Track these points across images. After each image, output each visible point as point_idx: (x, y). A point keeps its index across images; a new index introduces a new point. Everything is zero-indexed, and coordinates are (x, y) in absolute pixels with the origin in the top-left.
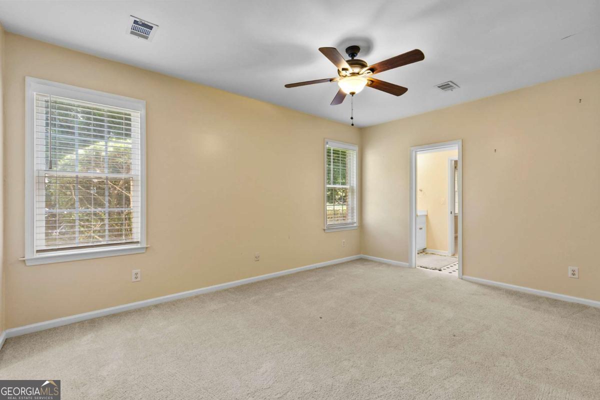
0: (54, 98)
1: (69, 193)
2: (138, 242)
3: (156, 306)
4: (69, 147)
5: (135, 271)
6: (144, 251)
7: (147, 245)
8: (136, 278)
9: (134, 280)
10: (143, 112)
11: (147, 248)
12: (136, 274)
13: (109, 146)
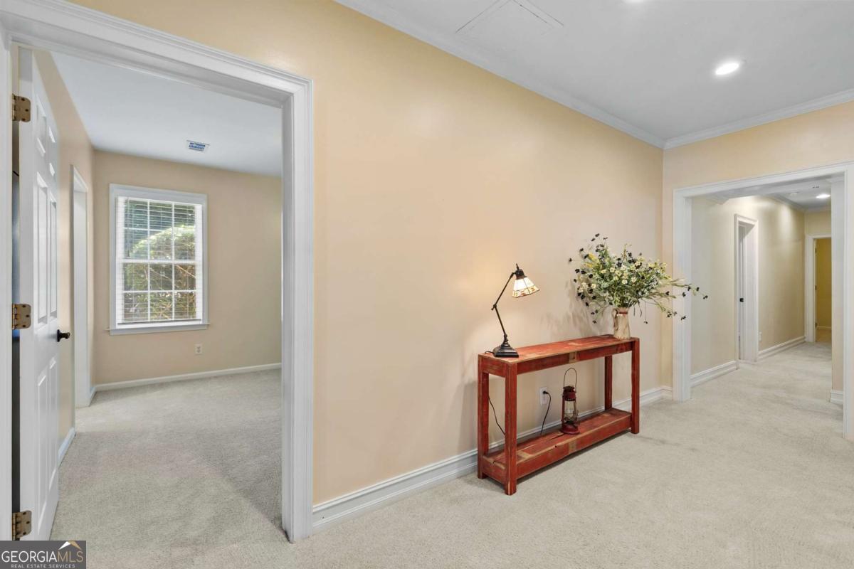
0: (130, 199)
1: (142, 276)
2: (200, 320)
3: (216, 377)
4: (143, 235)
5: (198, 345)
6: (205, 328)
7: (209, 321)
8: (199, 351)
9: (197, 353)
10: (205, 204)
11: (208, 325)
12: (199, 348)
13: (177, 232)
